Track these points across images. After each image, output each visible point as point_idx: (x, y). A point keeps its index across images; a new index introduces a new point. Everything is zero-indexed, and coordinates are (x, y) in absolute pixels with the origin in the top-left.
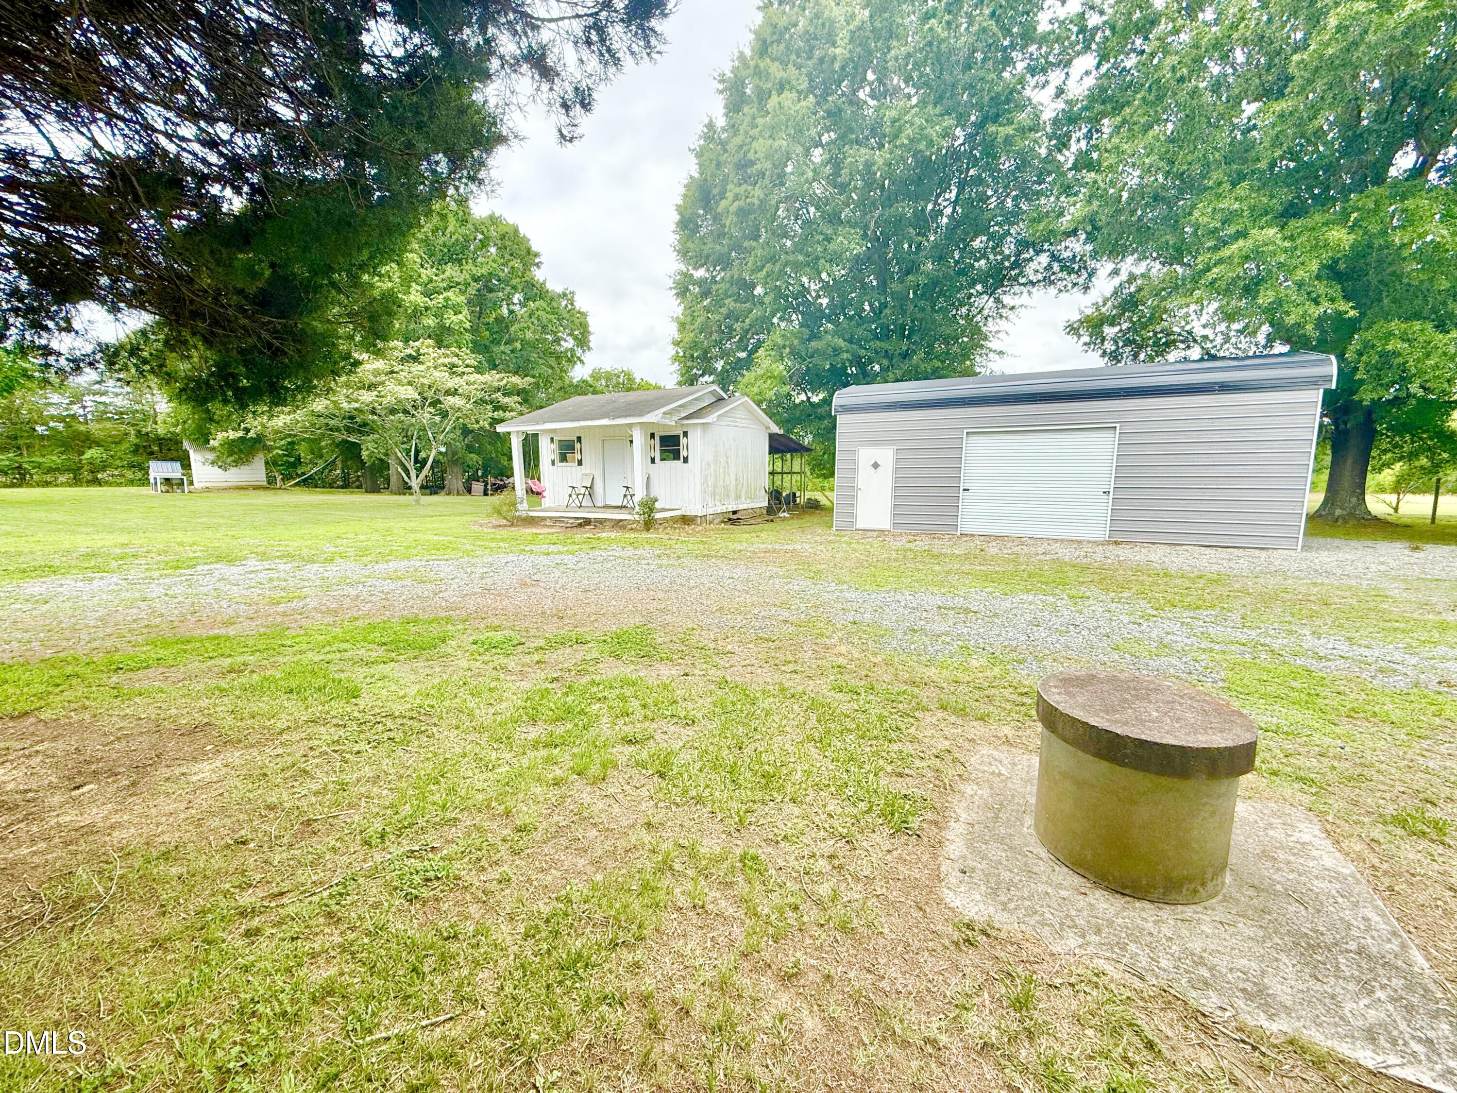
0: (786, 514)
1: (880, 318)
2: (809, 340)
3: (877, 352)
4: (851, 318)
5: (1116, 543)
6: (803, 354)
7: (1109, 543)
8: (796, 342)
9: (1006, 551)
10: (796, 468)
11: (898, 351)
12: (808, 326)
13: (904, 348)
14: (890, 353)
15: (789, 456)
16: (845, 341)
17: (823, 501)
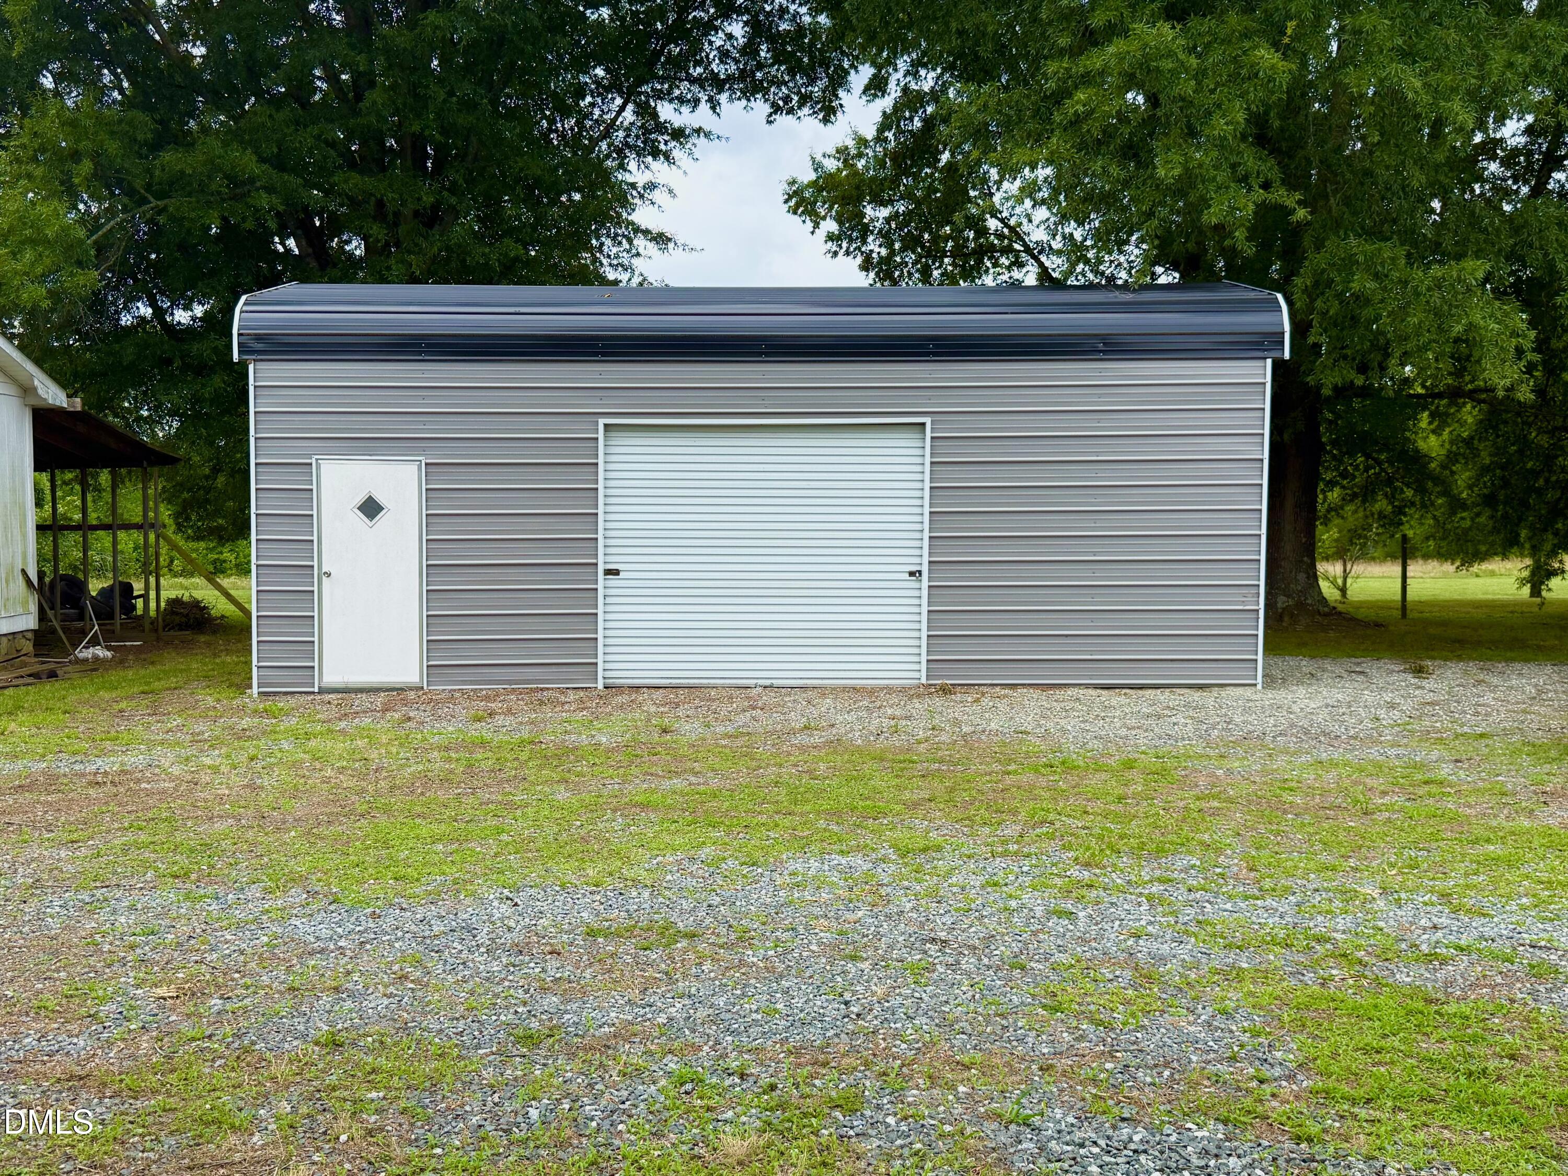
0: (101, 652)
1: (356, 113)
2: (156, 146)
3: (353, 203)
4: (277, 102)
5: (945, 690)
6: (138, 184)
7: (928, 690)
8: (113, 147)
9: (720, 729)
10: (132, 509)
11: (412, 206)
12: (147, 108)
13: (428, 200)
14: (390, 208)
15: (104, 477)
16: (262, 160)
17: (219, 606)
